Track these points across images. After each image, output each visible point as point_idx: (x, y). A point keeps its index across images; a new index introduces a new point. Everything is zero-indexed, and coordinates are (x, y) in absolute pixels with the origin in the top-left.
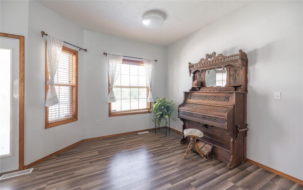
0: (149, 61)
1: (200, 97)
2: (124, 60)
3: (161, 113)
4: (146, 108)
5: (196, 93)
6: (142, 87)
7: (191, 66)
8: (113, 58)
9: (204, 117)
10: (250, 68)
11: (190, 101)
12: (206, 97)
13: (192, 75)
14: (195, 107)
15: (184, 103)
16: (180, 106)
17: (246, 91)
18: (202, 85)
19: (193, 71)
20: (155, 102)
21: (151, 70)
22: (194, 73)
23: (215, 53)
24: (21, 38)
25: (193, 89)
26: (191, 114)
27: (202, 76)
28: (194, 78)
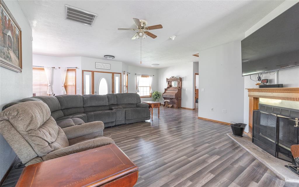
0: (151, 76)
1: (170, 90)
2: (142, 76)
3: (156, 96)
4: (149, 95)
5: (168, 89)
6: (148, 87)
7: (167, 79)
8: (138, 76)
9: (170, 96)
10: (182, 82)
11: (166, 92)
12: (171, 90)
13: (168, 82)
14: (168, 93)
15: (165, 92)
16: (163, 93)
17: (181, 88)
18: (171, 86)
19: (168, 81)
20: (153, 93)
21: (152, 80)
22: (169, 82)
23: (174, 77)
24: (120, 73)
25: (168, 88)
26: (167, 96)
27: (171, 83)
28: (168, 84)
